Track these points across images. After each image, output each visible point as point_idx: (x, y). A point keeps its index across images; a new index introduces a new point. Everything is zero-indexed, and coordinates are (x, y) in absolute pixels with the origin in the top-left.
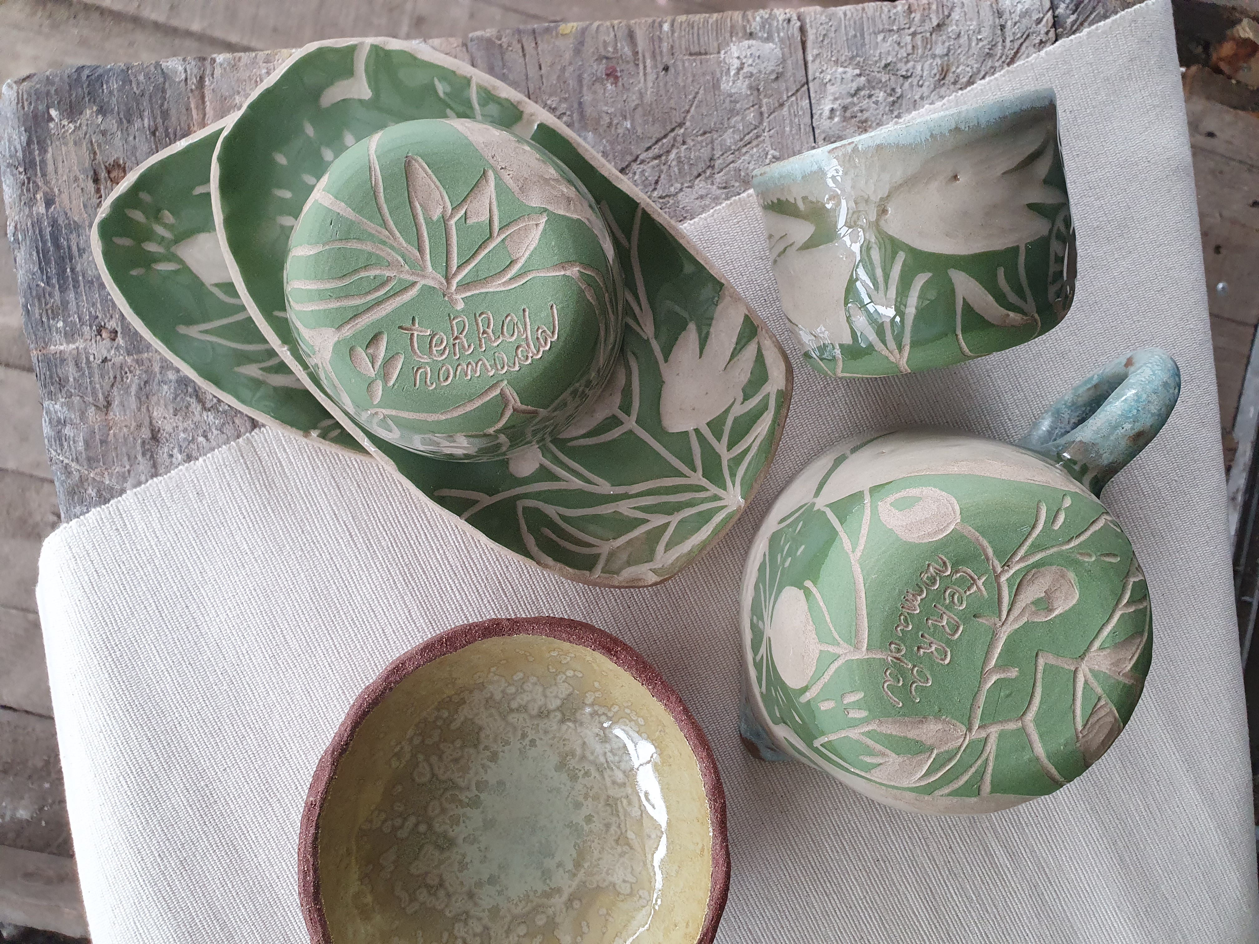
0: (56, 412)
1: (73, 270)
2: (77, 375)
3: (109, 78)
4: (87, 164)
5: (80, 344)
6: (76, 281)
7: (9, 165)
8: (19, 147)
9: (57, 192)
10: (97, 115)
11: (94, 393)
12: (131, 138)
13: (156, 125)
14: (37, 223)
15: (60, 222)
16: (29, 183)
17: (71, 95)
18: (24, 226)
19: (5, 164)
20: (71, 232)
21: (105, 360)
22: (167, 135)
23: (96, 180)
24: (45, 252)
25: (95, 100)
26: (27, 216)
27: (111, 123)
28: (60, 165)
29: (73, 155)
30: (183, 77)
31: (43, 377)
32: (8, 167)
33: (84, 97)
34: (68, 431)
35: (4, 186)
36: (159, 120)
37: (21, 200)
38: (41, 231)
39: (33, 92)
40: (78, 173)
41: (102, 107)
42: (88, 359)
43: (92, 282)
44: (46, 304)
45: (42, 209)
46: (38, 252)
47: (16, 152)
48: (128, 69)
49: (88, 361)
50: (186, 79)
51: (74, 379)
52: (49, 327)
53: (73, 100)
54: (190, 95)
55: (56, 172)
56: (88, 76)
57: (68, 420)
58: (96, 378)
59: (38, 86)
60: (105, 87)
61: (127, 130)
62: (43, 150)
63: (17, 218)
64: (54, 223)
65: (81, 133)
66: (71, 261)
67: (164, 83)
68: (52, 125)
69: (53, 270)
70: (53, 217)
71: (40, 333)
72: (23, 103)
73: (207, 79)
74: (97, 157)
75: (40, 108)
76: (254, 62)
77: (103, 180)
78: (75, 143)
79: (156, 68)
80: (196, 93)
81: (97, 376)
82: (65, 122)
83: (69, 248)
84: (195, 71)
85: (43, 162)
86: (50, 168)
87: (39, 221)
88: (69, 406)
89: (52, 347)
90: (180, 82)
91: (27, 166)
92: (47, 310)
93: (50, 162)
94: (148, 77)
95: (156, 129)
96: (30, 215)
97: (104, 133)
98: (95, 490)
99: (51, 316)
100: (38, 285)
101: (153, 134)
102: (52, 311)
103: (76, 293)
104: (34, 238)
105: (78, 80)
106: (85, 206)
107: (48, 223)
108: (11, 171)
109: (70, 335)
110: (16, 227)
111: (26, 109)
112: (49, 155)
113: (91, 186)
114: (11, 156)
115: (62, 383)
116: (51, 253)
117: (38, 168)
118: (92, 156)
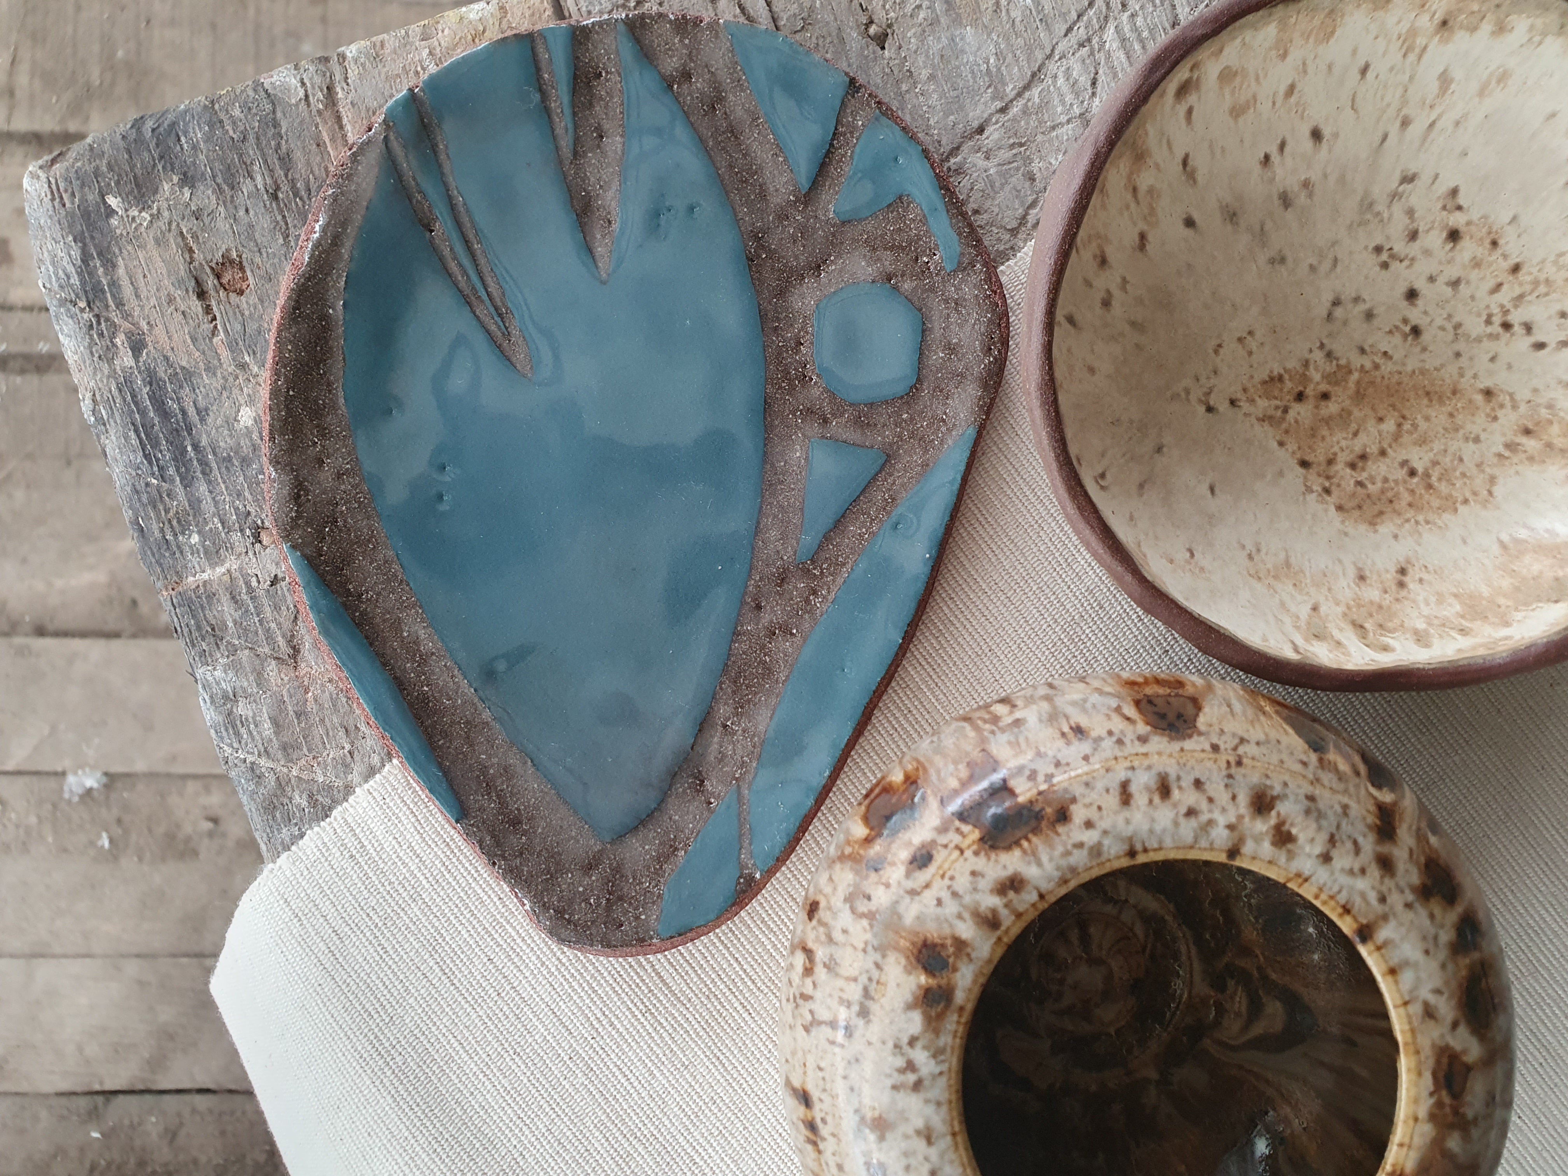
0: (218, 683)
1: (196, 447)
2: (237, 615)
3: (186, 124)
4: (182, 273)
5: (232, 563)
6: (204, 463)
7: (62, 302)
8: (71, 269)
9: (146, 328)
10: (181, 188)
11: (270, 637)
12: (242, 212)
13: (276, 182)
14: (126, 384)
15: (161, 374)
16: (99, 323)
17: (132, 167)
18: (106, 394)
19: (55, 302)
20: (181, 387)
21: (275, 581)
22: (296, 194)
23: (202, 295)
24: (148, 428)
25: (172, 164)
26: (108, 377)
27: (206, 197)
28: (141, 282)
29: (159, 264)
30: (301, 93)
31: (186, 630)
32: (60, 306)
33: (154, 165)
34: (242, 709)
35: (61, 337)
36: (280, 173)
37: (92, 353)
38: (134, 396)
39: (72, 175)
40: (172, 289)
41: (185, 174)
42: (248, 584)
43: (229, 459)
44: (167, 511)
45: (127, 360)
46: (136, 431)
47: (69, 278)
48: (212, 102)
49: (250, 590)
50: (307, 96)
51: (235, 622)
52: (179, 547)
53: (139, 172)
54: (318, 120)
55: (138, 296)
56: (153, 130)
57: (240, 692)
58: (268, 612)
59: (79, 164)
60: (183, 139)
61: (232, 202)
62: (110, 264)
63: (92, 384)
64: (151, 379)
65: (162, 224)
66: (190, 434)
67: (274, 112)
68: (114, 222)
69: (166, 455)
70: (148, 369)
71: (168, 561)
72: (61, 198)
73: (338, 89)
74: (195, 256)
75: (90, 197)
76: (406, 42)
77: (212, 292)
78: (157, 242)
79: (255, 90)
80: (327, 114)
81: (268, 609)
82: (134, 212)
83: (184, 412)
84: (318, 80)
85: (114, 284)
86: (127, 291)
87: (128, 381)
88: (235, 667)
89: (191, 579)
90: (297, 105)
91: (91, 296)
92: (170, 521)
93: (125, 282)
94: (247, 108)
95: (278, 188)
96: (113, 374)
97: (197, 215)
98: (304, 796)
99: (178, 529)
100: (147, 485)
101: (275, 197)
102: (179, 522)
103: (209, 482)
104: (126, 409)
105: (139, 140)
106: (194, 340)
107: (143, 380)
108: (69, 310)
109: (213, 555)
110: (94, 401)
111: (68, 205)
112: (121, 271)
113: (196, 306)
114: (61, 287)
115: (216, 634)
116: (156, 428)
117: (108, 295)
118: (187, 256)
